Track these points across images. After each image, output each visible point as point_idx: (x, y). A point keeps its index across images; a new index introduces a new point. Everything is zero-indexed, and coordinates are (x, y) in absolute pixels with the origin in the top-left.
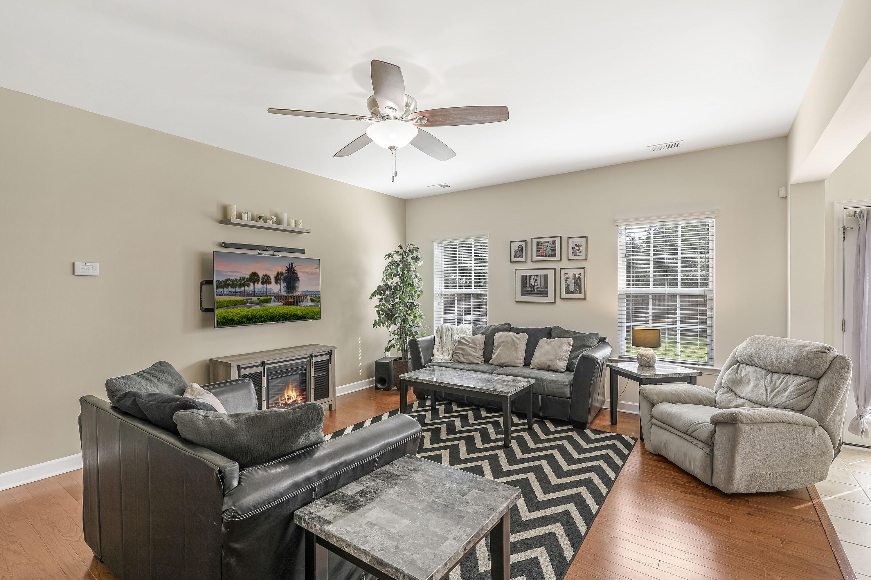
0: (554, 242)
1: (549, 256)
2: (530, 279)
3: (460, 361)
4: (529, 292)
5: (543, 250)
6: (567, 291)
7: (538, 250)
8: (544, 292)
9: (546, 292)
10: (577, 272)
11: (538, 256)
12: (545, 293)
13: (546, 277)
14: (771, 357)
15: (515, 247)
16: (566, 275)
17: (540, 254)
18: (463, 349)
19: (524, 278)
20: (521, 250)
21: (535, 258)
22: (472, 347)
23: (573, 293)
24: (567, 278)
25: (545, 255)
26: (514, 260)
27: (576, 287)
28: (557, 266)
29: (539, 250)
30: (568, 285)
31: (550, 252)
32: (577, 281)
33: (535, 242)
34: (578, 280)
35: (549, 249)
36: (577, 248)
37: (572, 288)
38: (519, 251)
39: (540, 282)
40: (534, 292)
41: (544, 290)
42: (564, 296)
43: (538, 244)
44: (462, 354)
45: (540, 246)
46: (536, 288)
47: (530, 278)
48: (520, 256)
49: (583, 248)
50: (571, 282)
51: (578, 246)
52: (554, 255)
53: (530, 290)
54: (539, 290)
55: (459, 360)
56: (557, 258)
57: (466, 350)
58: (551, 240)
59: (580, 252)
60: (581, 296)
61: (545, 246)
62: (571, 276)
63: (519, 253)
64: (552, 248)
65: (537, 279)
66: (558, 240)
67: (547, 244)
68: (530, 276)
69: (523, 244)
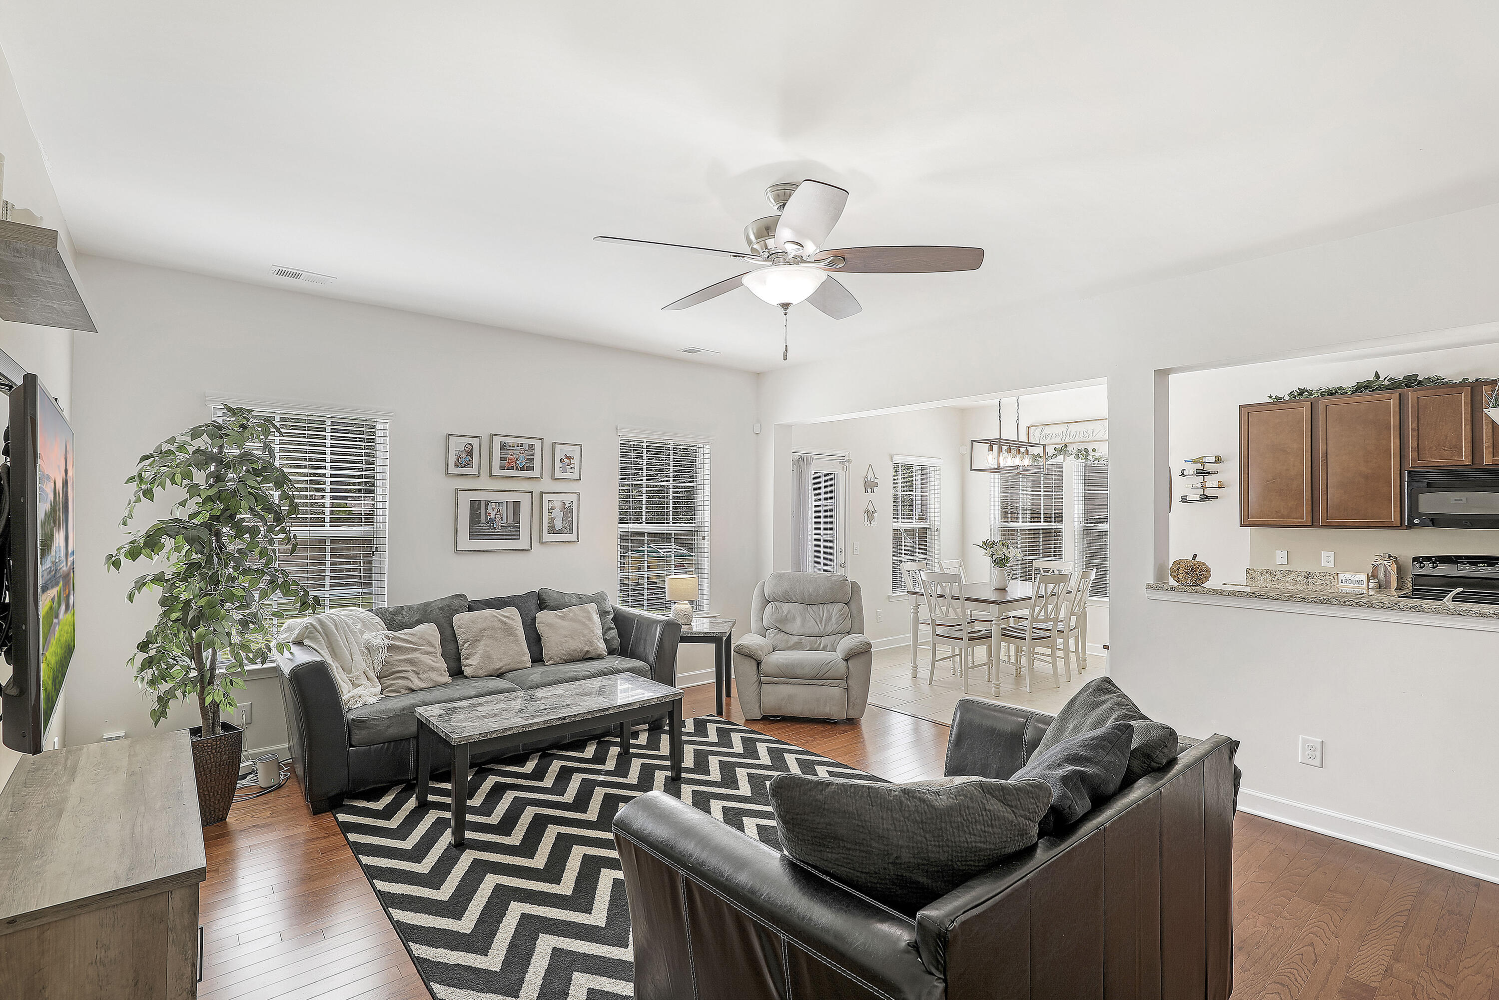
0: (531, 446)
1: (522, 469)
2: (486, 509)
3: (413, 687)
4: (485, 532)
5: (512, 457)
6: (552, 530)
7: (502, 456)
8: (513, 532)
9: (516, 531)
10: (568, 499)
11: (502, 468)
12: (515, 535)
13: (517, 504)
14: (808, 591)
15: (457, 446)
16: (550, 503)
17: (505, 463)
18: (410, 662)
19: (475, 506)
20: (470, 453)
21: (496, 471)
22: (428, 653)
23: (560, 532)
24: (552, 509)
25: (515, 467)
26: (452, 469)
27: (564, 523)
28: (537, 487)
29: (506, 456)
30: (554, 519)
31: (524, 463)
32: (567, 513)
33: (497, 441)
34: (567, 511)
35: (522, 457)
36: (567, 461)
37: (558, 525)
38: (465, 455)
39: (506, 514)
40: (494, 532)
41: (512, 529)
42: (547, 537)
43: (503, 447)
44: (414, 671)
45: (507, 449)
46: (498, 525)
47: (487, 505)
48: (467, 465)
49: (576, 462)
50: (558, 514)
51: (569, 458)
52: (532, 469)
53: (488, 529)
54: (505, 529)
55: (411, 685)
56: (536, 473)
57: (422, 661)
58: (526, 442)
59: (571, 468)
60: (573, 537)
61: (515, 452)
62: (557, 504)
63: (466, 458)
64: (527, 457)
65: (501, 508)
66: (537, 444)
67: (519, 448)
68: (487, 503)
69: (475, 442)
